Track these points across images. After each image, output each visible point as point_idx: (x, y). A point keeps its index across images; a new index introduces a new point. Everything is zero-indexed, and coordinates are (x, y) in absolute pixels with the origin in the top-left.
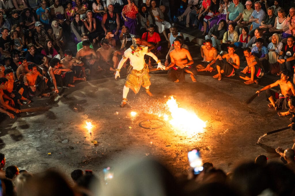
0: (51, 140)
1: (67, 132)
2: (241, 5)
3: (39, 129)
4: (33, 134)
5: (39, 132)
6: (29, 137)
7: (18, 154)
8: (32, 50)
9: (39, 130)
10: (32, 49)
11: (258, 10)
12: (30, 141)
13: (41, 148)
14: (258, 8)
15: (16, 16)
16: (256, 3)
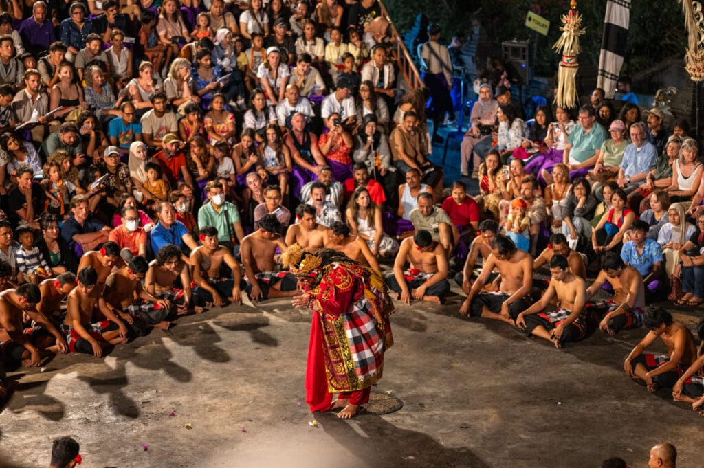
0: (123, 430)
1: (162, 411)
2: (598, 128)
3: (97, 402)
4: (82, 413)
5: (96, 408)
6: (70, 420)
7: (42, 459)
8: (81, 208)
9: (96, 405)
10: (82, 206)
11: (639, 142)
12: (72, 428)
13: (99, 446)
14: (639, 137)
15: (70, 137)
16: (634, 127)
